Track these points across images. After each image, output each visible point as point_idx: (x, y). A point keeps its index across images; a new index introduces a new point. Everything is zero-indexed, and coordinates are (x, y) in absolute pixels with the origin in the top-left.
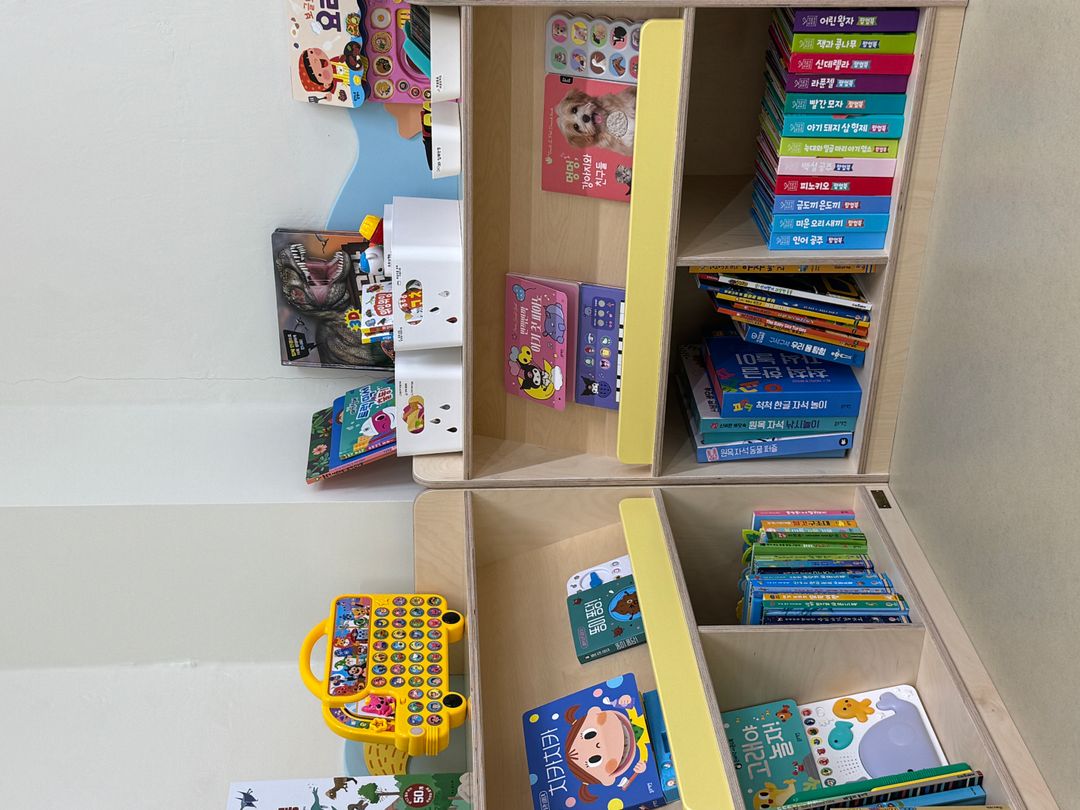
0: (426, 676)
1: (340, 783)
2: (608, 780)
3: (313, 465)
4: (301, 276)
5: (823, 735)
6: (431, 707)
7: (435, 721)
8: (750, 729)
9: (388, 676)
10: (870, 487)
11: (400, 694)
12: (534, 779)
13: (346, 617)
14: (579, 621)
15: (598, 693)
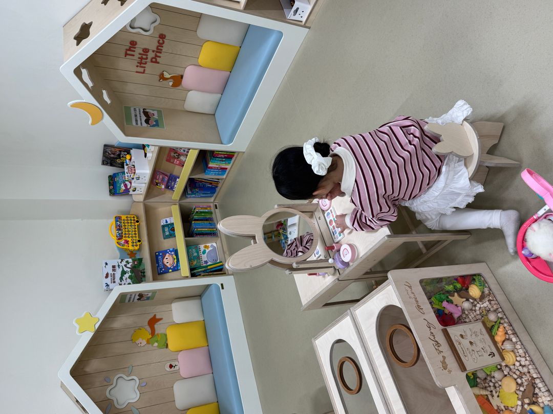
0: (134, 235)
1: (122, 260)
2: (169, 267)
3: (110, 191)
4: (109, 153)
5: (201, 252)
6: (135, 243)
7: (136, 246)
8: (190, 250)
9: (127, 236)
10: (215, 204)
11: (129, 239)
12: (157, 265)
13: (117, 221)
14: (164, 232)
15: (168, 251)
